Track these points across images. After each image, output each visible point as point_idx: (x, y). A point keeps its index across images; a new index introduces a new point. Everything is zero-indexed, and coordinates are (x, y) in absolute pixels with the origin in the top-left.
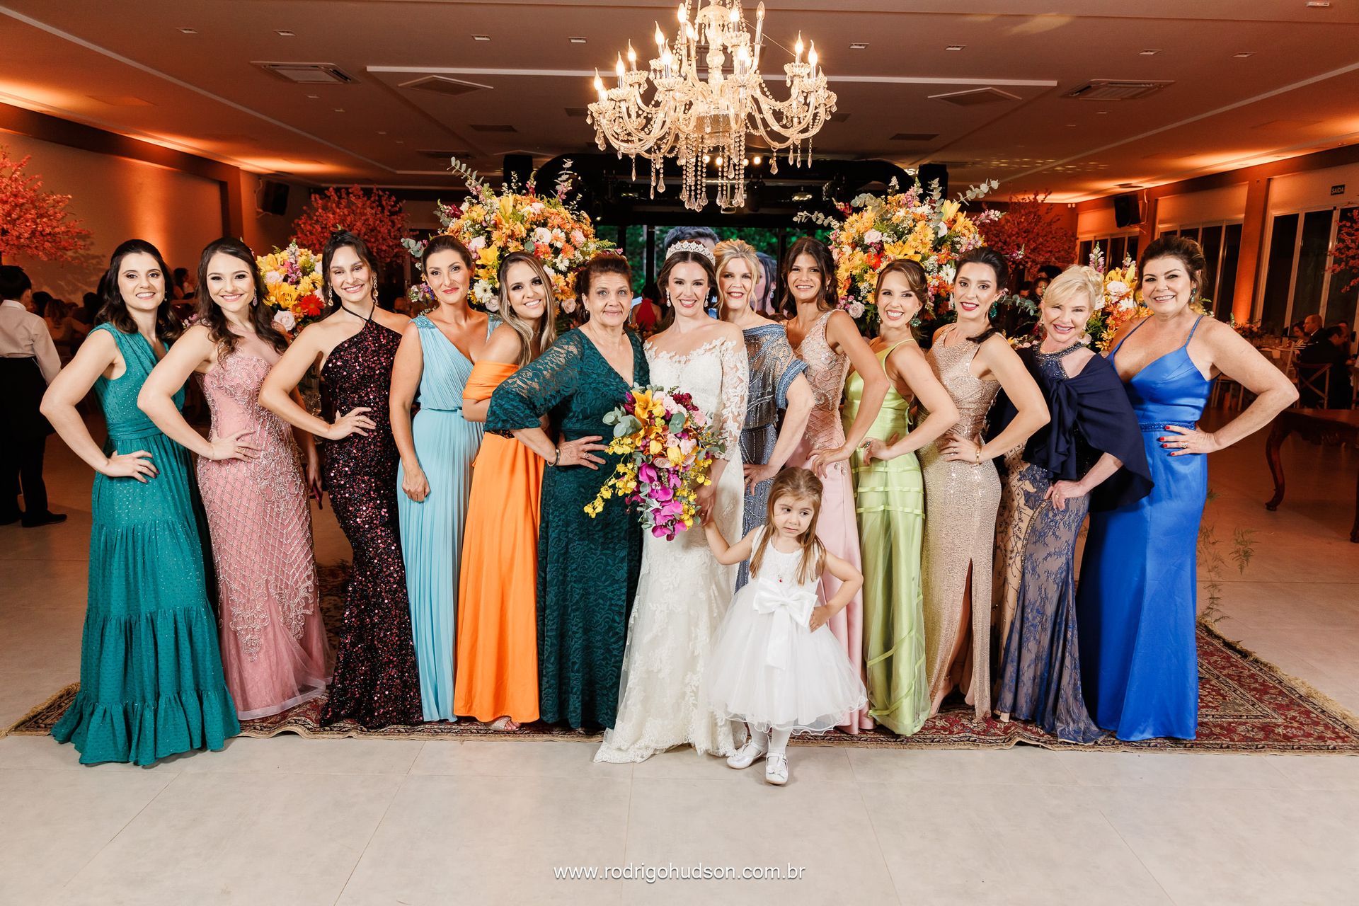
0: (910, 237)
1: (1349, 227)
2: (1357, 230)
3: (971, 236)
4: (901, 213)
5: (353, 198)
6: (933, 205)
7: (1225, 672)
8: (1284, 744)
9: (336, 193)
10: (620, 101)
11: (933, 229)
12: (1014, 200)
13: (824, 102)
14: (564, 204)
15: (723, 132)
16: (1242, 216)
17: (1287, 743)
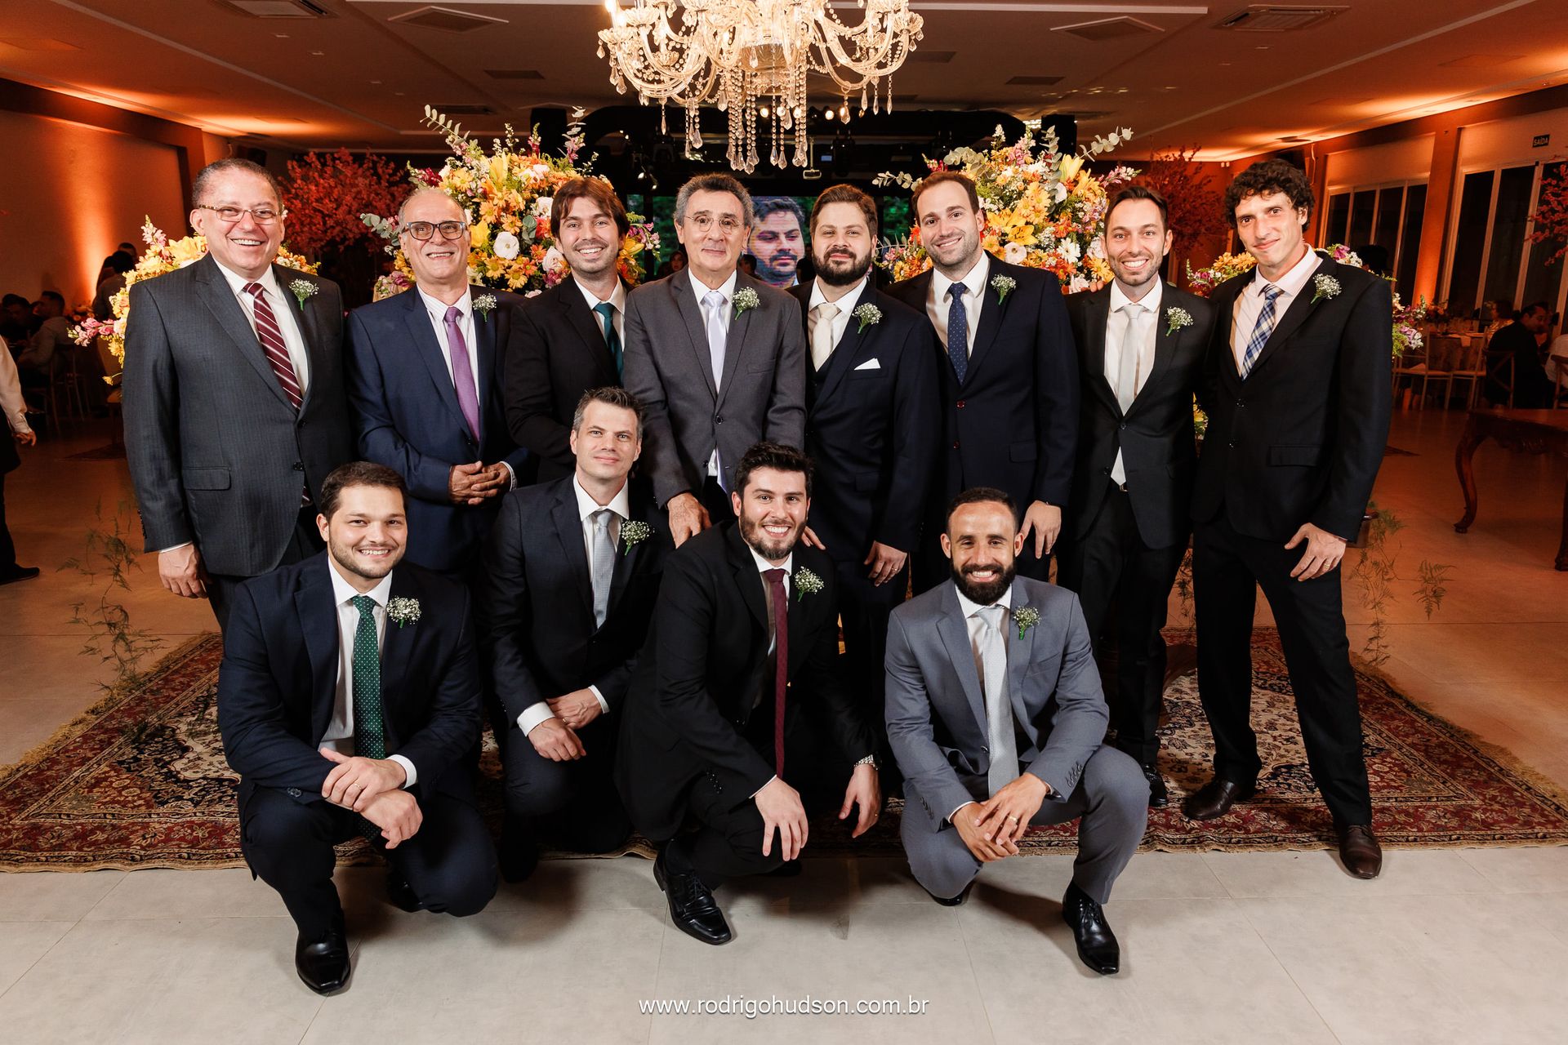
0: (1020, 203)
1: (1555, 186)
2: (1565, 189)
3: (1097, 201)
4: (1008, 172)
5: (340, 166)
6: (1048, 160)
7: (1409, 740)
8: (1483, 832)
9: (318, 159)
10: (638, 27)
11: (1049, 192)
12: (1157, 157)
13: (906, 27)
14: (575, 167)
15: (776, 68)
16: (1427, 174)
17: (1485, 832)
